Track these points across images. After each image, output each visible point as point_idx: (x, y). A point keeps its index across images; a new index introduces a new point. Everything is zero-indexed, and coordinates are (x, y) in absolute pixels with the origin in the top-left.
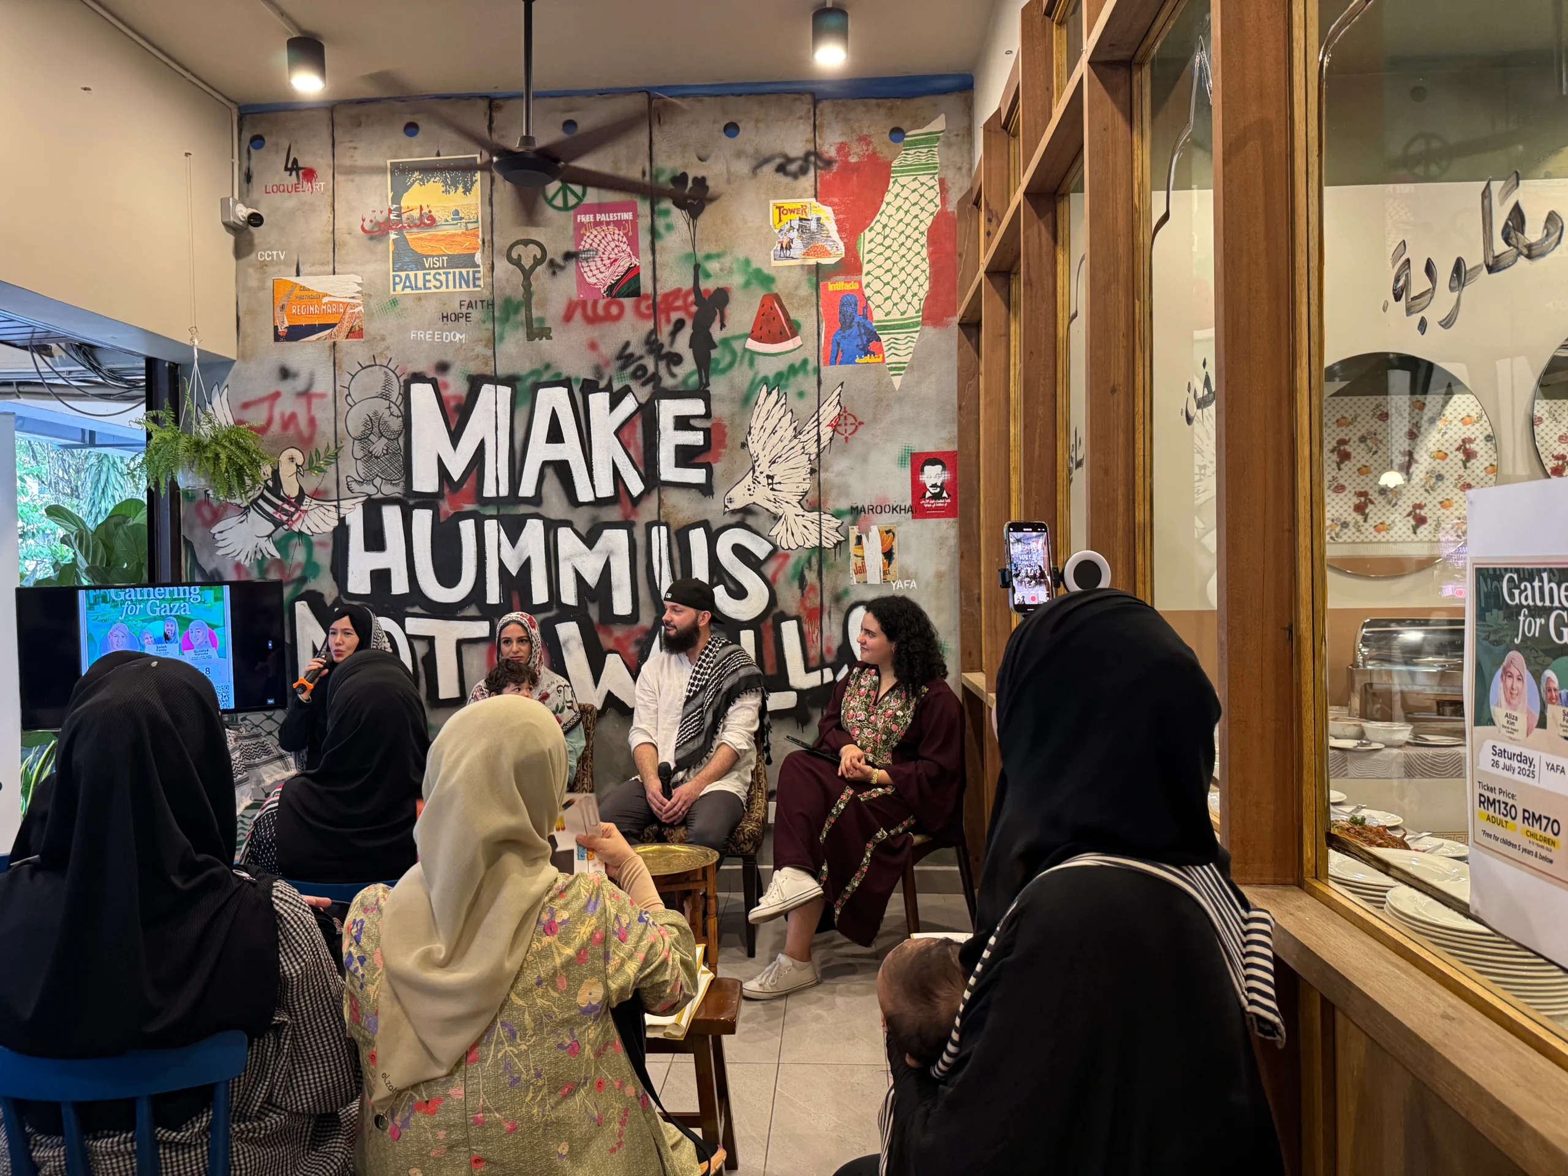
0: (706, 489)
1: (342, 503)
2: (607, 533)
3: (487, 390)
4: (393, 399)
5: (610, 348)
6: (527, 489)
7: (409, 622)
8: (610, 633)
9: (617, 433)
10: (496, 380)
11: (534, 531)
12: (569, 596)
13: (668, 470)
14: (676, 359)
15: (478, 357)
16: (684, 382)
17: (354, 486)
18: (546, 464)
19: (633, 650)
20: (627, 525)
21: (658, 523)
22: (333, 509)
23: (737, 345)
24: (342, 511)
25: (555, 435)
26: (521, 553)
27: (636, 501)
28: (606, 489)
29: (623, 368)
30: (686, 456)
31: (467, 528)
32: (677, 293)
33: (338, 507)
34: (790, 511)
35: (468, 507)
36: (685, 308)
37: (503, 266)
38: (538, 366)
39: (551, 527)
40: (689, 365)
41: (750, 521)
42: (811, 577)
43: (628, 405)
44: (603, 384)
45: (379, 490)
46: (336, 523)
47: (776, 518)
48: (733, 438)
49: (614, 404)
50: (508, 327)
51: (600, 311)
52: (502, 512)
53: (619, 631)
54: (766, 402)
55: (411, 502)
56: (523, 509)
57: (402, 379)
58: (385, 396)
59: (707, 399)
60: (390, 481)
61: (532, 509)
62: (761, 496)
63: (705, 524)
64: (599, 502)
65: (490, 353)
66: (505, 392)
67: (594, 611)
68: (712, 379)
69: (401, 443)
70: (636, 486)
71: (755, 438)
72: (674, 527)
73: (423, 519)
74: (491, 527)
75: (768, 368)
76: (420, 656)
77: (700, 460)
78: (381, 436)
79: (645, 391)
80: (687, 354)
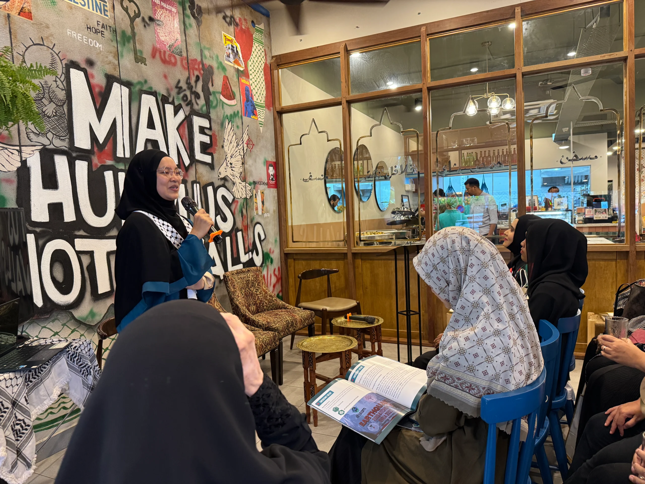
0: (211, 166)
1: (23, 148)
3: (116, 86)
4: (59, 75)
5: (172, 81)
7: (77, 241)
9: (178, 129)
10: (121, 82)
13: (199, 155)
14: (197, 96)
15: (110, 63)
16: (201, 109)
17: (32, 136)
18: (147, 140)
21: (196, 182)
22: (16, 153)
23: (217, 95)
24: (24, 155)
25: (151, 125)
27: (187, 169)
29: (179, 93)
30: (205, 148)
31: (108, 176)
32: (195, 60)
33: (20, 152)
34: (237, 181)
35: (109, 162)
37: (118, 8)
38: (141, 80)
41: (227, 184)
42: (244, 211)
43: (181, 115)
44: (171, 100)
45: (51, 143)
46: (19, 165)
47: (234, 184)
48: (219, 142)
49: (176, 113)
50: (125, 49)
51: (167, 58)
54: (228, 127)
55: (74, 155)
57: (64, 62)
58: (53, 71)
59: (209, 119)
60: (59, 137)
62: (229, 173)
63: (212, 184)
65: (116, 62)
66: (126, 91)
68: (211, 111)
69: (66, 110)
70: (187, 162)
71: (226, 144)
72: (202, 185)
73: (82, 168)
74: (121, 176)
75: (229, 111)
76: (85, 265)
77: (209, 151)
78: (51, 101)
79: (187, 109)
80: (202, 94)
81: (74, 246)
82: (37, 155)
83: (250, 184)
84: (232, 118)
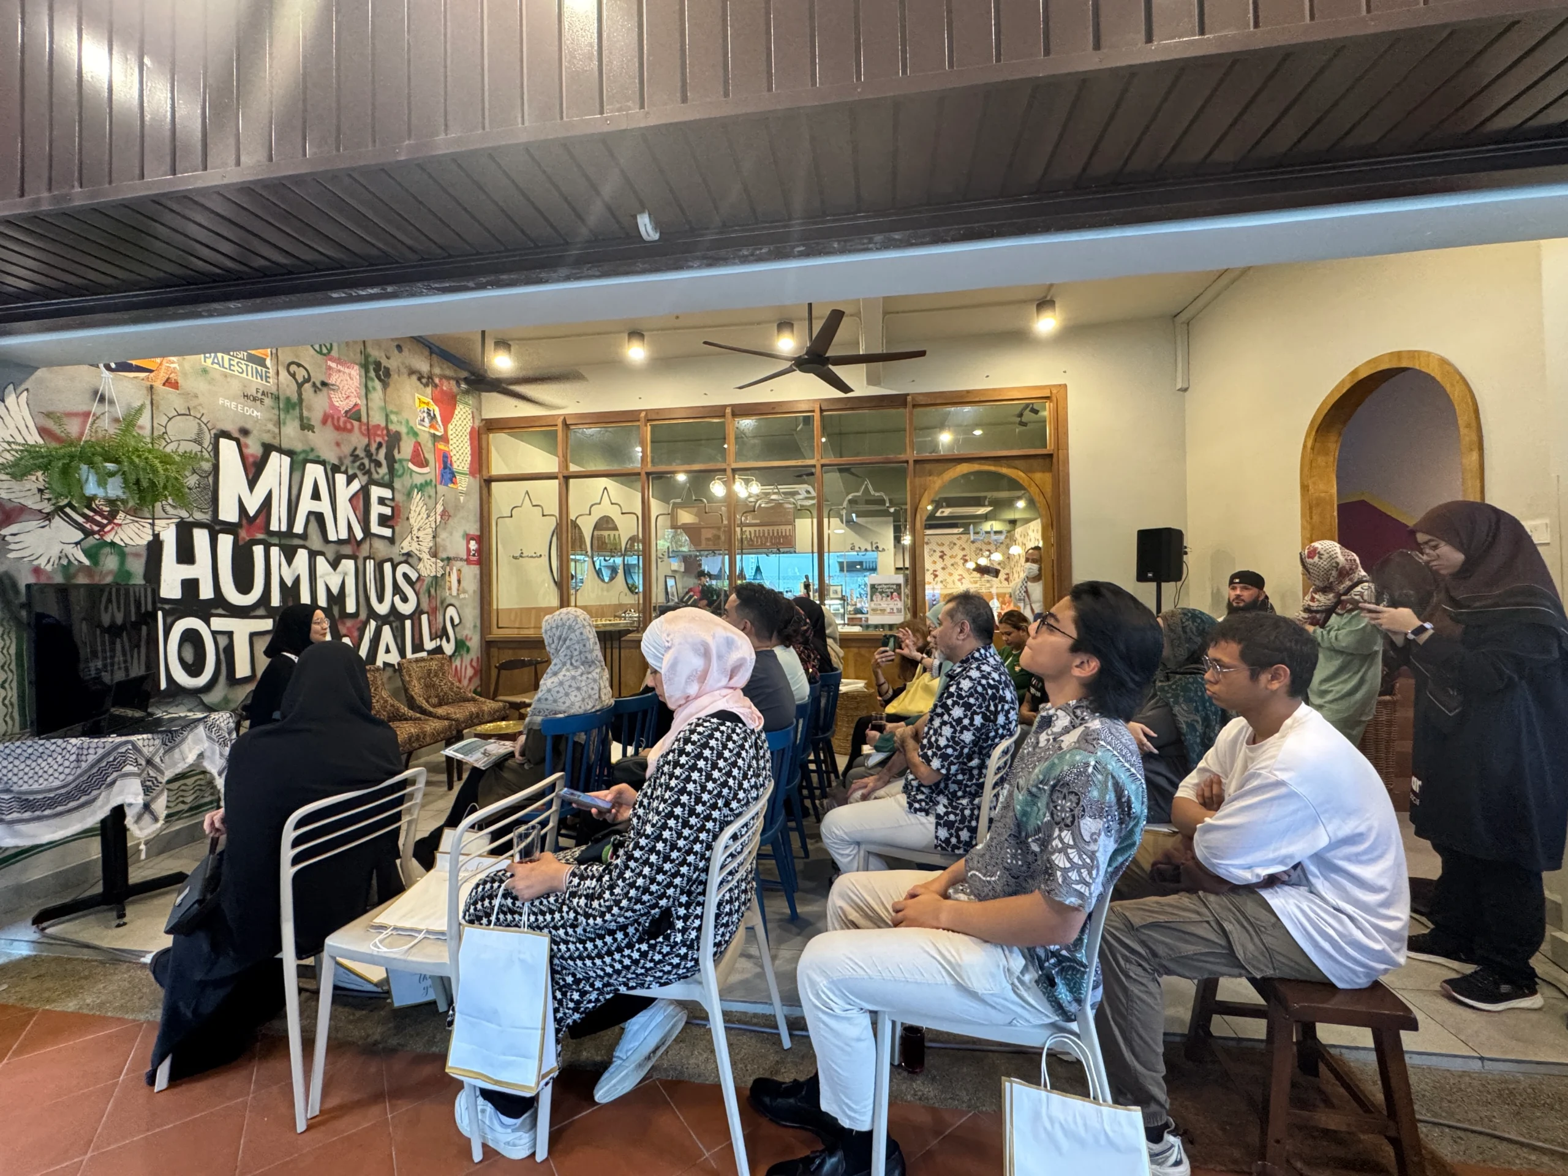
0: (392, 540)
1: (157, 521)
2: (344, 561)
3: (274, 456)
4: (205, 445)
5: (347, 450)
6: (298, 528)
7: (213, 620)
8: (344, 624)
9: (351, 500)
10: (281, 451)
11: (302, 556)
12: (322, 601)
13: (375, 528)
14: (378, 464)
15: (269, 431)
16: (383, 478)
17: (168, 508)
18: (310, 513)
19: (356, 634)
20: (354, 557)
21: (369, 558)
22: (149, 526)
23: (405, 463)
24: (157, 529)
25: (316, 496)
26: (294, 571)
27: (359, 543)
28: (344, 535)
29: (354, 462)
30: (384, 520)
31: (258, 551)
32: (378, 426)
33: (153, 525)
34: (425, 556)
35: (260, 536)
36: (382, 436)
37: (284, 374)
38: (307, 448)
39: (313, 555)
40: (384, 470)
41: (410, 560)
42: (433, 591)
43: (356, 485)
44: (343, 469)
45: (191, 515)
46: (151, 538)
47: (420, 559)
48: (403, 516)
49: (349, 481)
50: (288, 417)
51: (341, 424)
52: (283, 542)
53: (349, 623)
54: (417, 497)
55: (217, 528)
56: (297, 542)
57: (213, 432)
58: (198, 441)
59: (393, 489)
60: (201, 510)
61: (301, 542)
62: (414, 547)
63: (391, 560)
64: (340, 542)
65: (277, 431)
66: (286, 460)
67: (336, 611)
68: (396, 480)
69: (211, 481)
70: (359, 535)
71: (413, 516)
72: (377, 561)
73: (226, 542)
74: (275, 551)
75: (419, 480)
76: (222, 645)
77: (389, 523)
78: (194, 472)
79: (364, 479)
80: (384, 463)
81: (209, 625)
82: (173, 528)
83: (442, 560)
84: (421, 488)
